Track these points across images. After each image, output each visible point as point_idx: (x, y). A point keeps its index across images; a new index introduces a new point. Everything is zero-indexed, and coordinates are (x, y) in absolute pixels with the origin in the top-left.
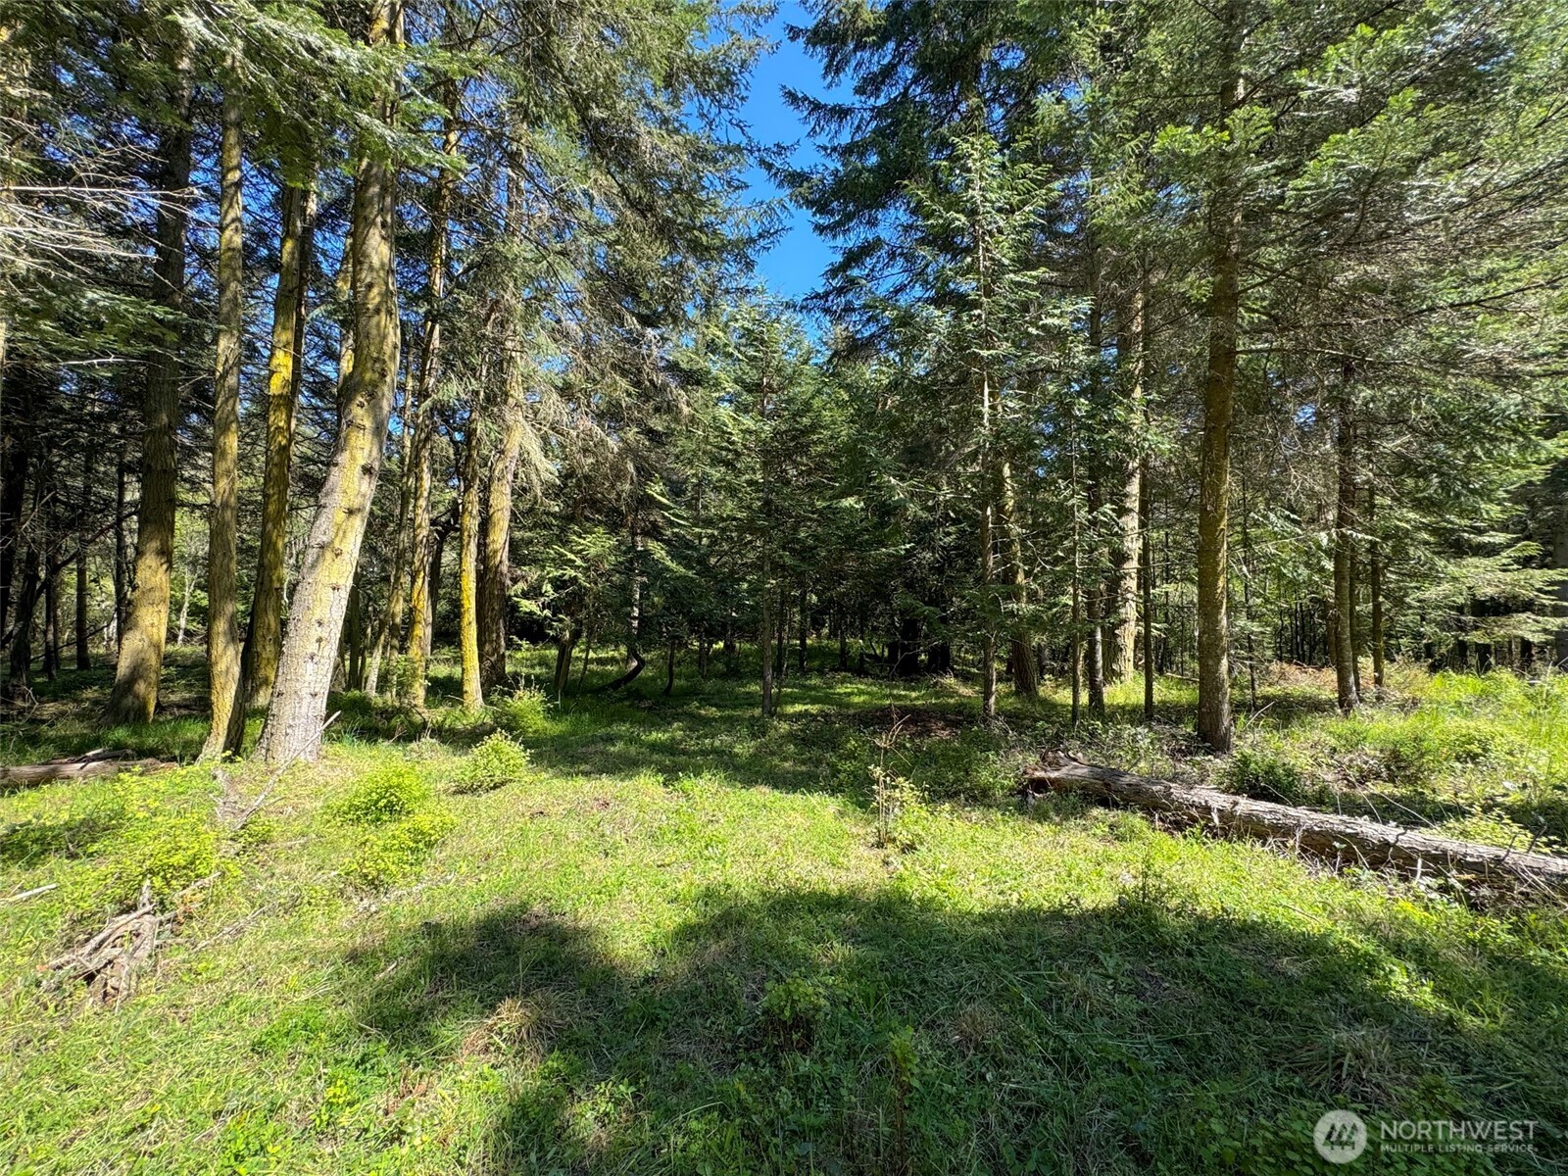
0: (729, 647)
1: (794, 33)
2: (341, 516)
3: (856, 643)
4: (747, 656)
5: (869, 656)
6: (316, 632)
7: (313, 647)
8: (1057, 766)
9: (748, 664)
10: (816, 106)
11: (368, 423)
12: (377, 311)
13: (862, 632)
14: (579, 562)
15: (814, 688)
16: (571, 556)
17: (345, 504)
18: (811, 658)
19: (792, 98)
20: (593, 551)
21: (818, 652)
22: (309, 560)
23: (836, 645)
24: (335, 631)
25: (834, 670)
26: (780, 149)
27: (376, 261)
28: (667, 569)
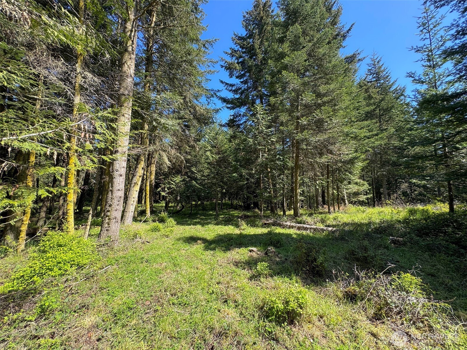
0: (202, 203)
1: (222, 66)
2: (138, 177)
3: (235, 202)
4: (207, 205)
5: (239, 205)
6: (133, 200)
7: (132, 203)
8: (268, 221)
9: (208, 207)
10: (227, 84)
11: (143, 159)
12: (146, 138)
13: (237, 199)
14: (174, 184)
15: (225, 212)
16: (172, 182)
17: (139, 175)
18: (224, 206)
19: (222, 82)
20: (177, 181)
21: (225, 204)
22: (132, 186)
23: (230, 202)
24: (136, 199)
25: (229, 208)
26: (219, 91)
27: (146, 129)
28: (196, 186)
